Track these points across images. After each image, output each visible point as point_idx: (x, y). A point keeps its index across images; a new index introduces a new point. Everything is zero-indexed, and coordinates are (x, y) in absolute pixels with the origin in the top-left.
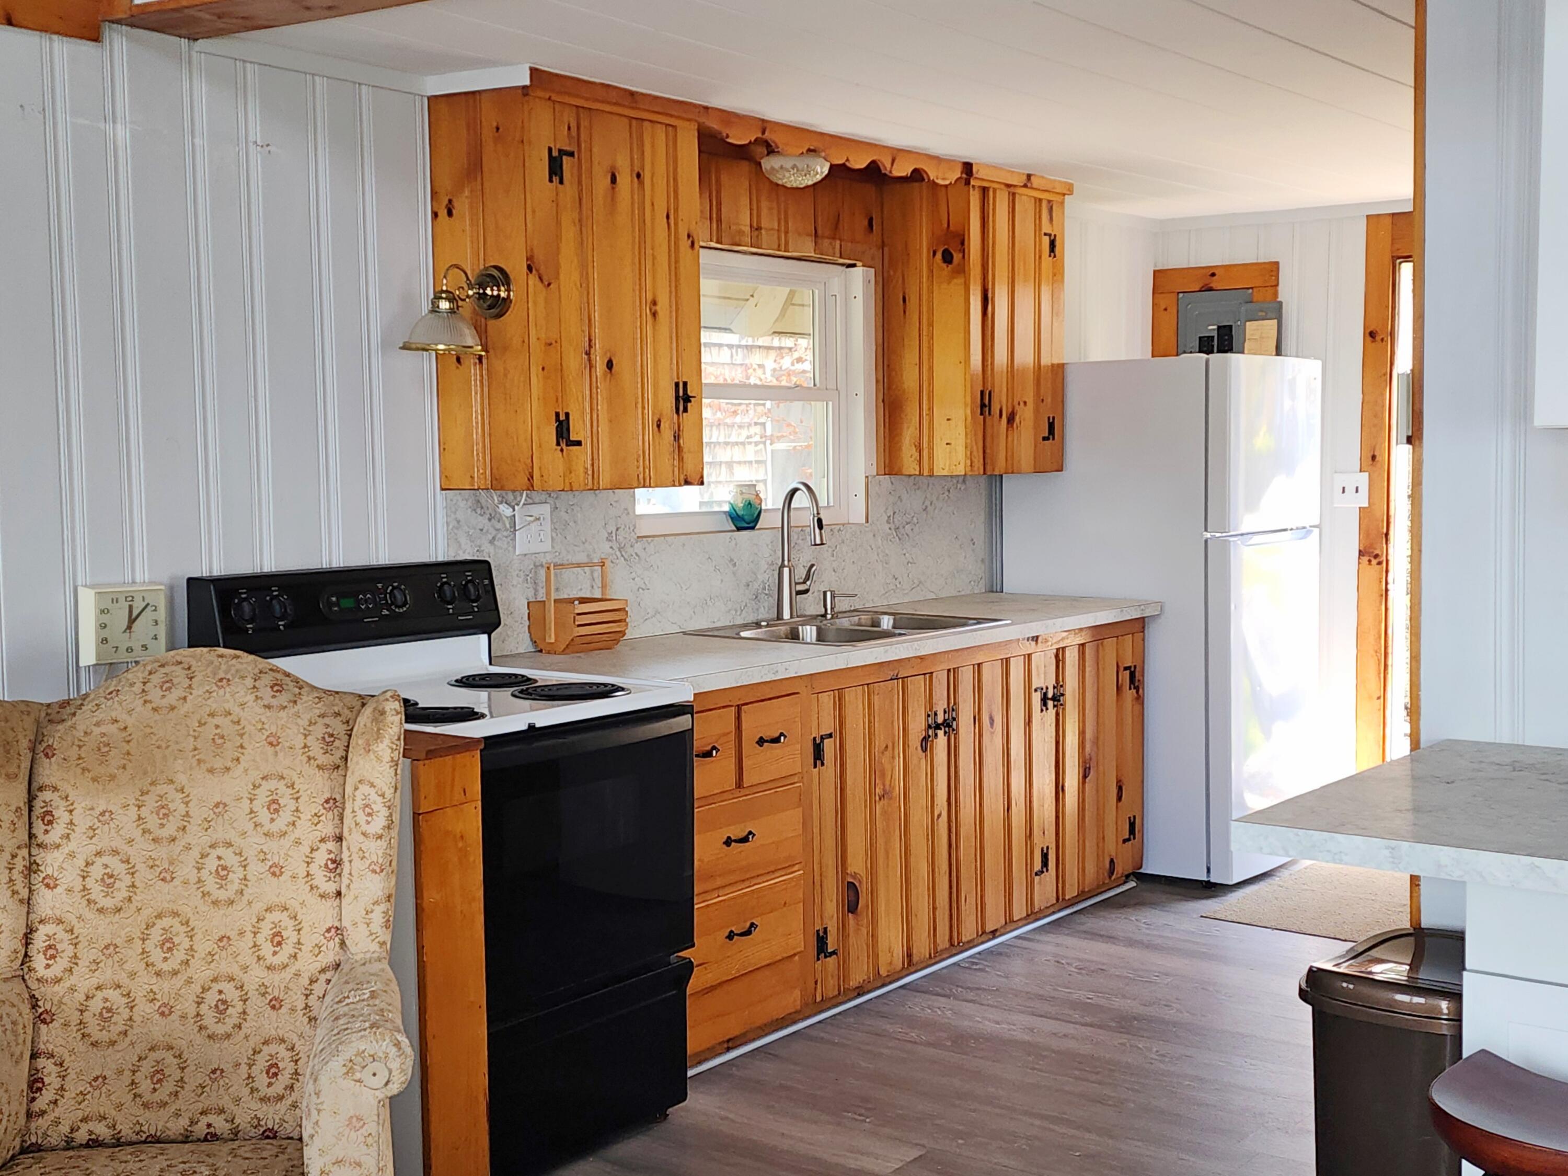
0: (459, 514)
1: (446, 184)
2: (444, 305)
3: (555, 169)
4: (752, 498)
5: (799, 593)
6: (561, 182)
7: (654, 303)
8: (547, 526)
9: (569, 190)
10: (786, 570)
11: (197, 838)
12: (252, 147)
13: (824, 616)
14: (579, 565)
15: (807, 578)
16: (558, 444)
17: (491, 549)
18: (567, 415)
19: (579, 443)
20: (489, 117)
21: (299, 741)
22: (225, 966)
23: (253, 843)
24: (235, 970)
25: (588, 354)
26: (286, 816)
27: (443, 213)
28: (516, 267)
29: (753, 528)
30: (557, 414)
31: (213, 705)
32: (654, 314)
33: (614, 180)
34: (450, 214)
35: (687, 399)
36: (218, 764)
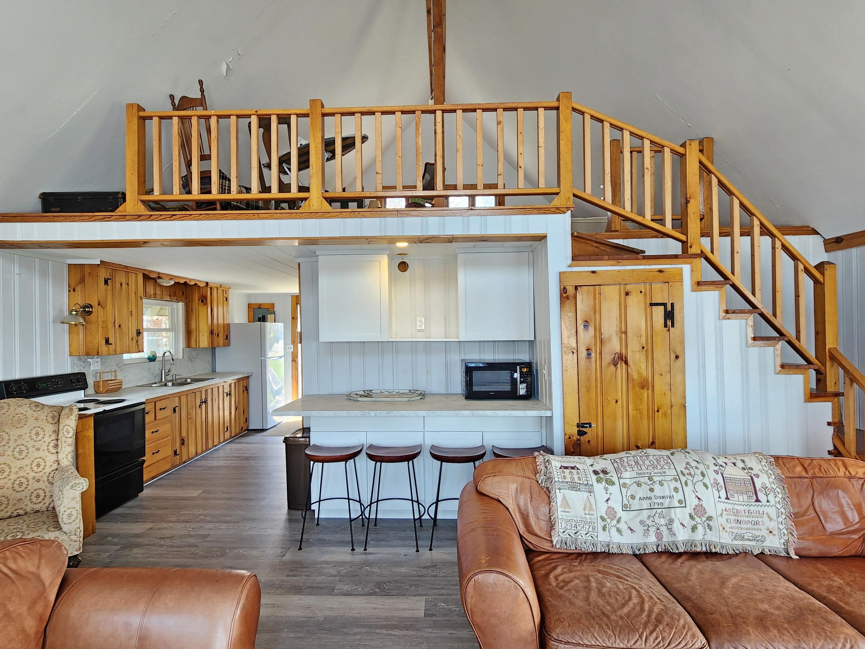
0: (75, 362)
1: (73, 284)
2: (74, 313)
3: (106, 282)
4: (154, 354)
5: (167, 375)
6: (108, 285)
7: (131, 312)
8: (100, 363)
9: (110, 287)
10: (163, 371)
11: (12, 444)
12: (15, 274)
13: (173, 380)
14: (108, 372)
15: (169, 372)
16: (106, 344)
17: (84, 369)
18: (108, 338)
19: (111, 344)
20: (87, 270)
21: (45, 418)
22: (21, 474)
23: (30, 444)
24: (25, 474)
25: (114, 323)
26: (41, 436)
27: (72, 291)
28: (95, 303)
29: (154, 361)
30: (106, 338)
31: (17, 412)
32: (131, 314)
33: (121, 285)
34: (74, 291)
35: (140, 333)
36: (19, 426)
